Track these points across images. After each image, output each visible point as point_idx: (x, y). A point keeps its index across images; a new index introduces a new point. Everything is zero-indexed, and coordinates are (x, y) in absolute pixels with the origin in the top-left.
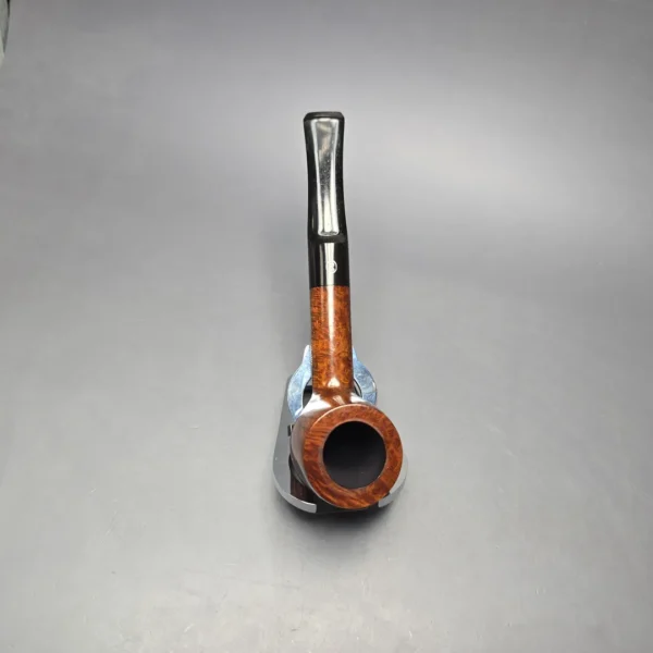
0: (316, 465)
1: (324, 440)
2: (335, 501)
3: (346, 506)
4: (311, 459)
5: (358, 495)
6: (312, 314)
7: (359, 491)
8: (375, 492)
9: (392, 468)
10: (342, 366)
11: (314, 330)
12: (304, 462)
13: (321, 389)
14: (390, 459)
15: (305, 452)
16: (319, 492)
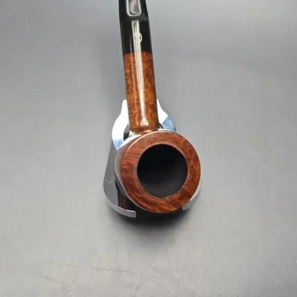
0: (132, 180)
1: (138, 160)
2: (149, 207)
3: (159, 211)
4: (128, 175)
5: (167, 202)
6: (126, 75)
7: (168, 198)
8: (181, 198)
9: (192, 180)
10: (150, 111)
11: (128, 86)
12: (123, 178)
13: (135, 129)
14: (191, 172)
15: (122, 170)
16: (136, 201)
